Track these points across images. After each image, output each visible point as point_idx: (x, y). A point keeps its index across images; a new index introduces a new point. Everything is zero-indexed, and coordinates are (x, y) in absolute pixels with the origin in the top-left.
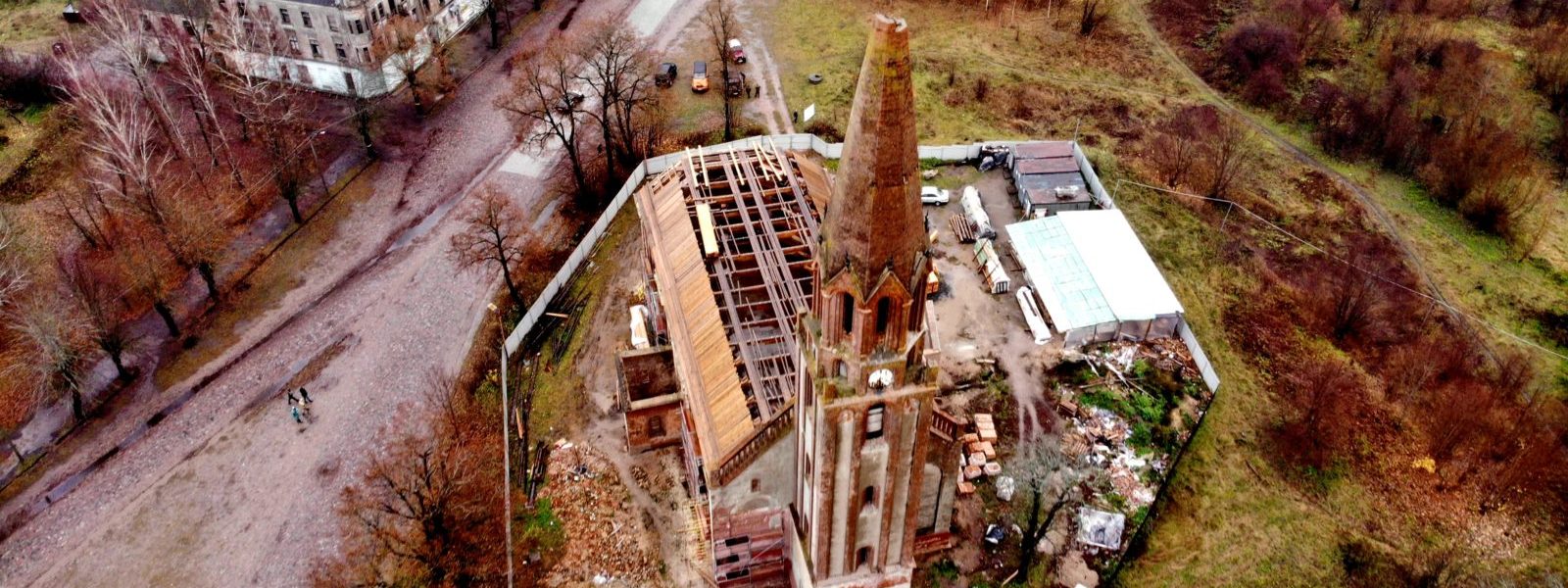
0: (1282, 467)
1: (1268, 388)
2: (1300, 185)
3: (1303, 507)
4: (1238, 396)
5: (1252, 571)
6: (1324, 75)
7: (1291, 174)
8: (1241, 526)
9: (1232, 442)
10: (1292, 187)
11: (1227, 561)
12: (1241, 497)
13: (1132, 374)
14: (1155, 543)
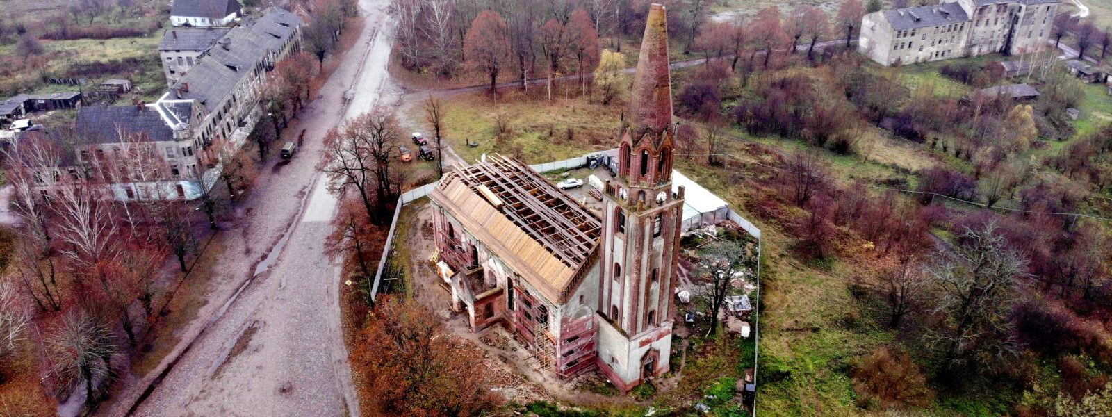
0: (805, 261)
1: (782, 232)
2: (747, 151)
3: (824, 277)
4: (770, 238)
5: (816, 305)
6: (733, 104)
7: (741, 147)
8: (801, 289)
9: (778, 256)
10: (743, 152)
11: (803, 304)
12: (794, 278)
13: (719, 235)
14: (767, 303)
